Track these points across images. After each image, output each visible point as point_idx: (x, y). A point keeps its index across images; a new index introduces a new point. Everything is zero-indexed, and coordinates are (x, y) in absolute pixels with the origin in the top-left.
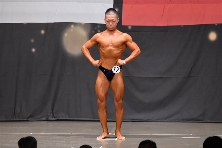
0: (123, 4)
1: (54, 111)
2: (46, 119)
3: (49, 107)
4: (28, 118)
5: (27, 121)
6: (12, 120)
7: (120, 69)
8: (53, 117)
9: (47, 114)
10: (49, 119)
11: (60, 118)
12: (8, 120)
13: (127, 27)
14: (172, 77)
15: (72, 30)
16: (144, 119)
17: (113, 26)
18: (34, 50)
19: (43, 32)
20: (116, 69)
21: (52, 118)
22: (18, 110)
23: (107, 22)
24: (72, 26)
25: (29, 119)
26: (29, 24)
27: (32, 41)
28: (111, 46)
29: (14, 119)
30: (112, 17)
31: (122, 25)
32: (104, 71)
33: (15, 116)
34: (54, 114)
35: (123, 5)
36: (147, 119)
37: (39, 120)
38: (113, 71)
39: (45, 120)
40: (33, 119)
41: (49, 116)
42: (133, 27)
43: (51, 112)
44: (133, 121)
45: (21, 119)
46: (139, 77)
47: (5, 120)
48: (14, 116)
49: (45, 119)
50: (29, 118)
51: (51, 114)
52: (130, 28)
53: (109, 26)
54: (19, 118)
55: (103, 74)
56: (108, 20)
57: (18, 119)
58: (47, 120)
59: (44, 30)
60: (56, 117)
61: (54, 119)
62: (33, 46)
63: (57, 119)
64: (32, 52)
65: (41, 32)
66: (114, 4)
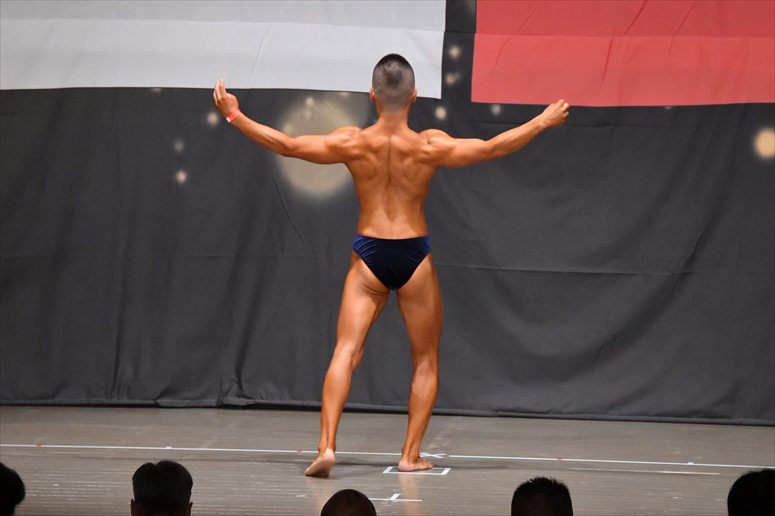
0: (473, 30)
1: (243, 379)
2: (217, 402)
3: (227, 363)
4: (158, 398)
5: (157, 406)
6: (106, 401)
8: (239, 396)
9: (221, 386)
10: (225, 402)
11: (262, 399)
12: (93, 401)
13: (486, 107)
14: (633, 275)
15: (308, 114)
16: (539, 409)
18: (182, 177)
19: (213, 118)
21: (238, 399)
22: (127, 369)
24: (310, 101)
25: (161, 401)
26: (169, 93)
27: (179, 146)
29: (114, 401)
31: (473, 100)
33: (115, 392)
34: (244, 384)
35: (476, 35)
36: (545, 409)
37: (195, 403)
39: (214, 404)
40: (175, 402)
41: (227, 392)
42: (506, 107)
43: (235, 377)
44: (501, 413)
45: (134, 398)
46: (523, 271)
47: (84, 400)
48: (113, 389)
49: (213, 402)
50: (162, 396)
51: (235, 387)
52: (496, 110)
54: (130, 397)
57: (126, 400)
58: (220, 403)
60: (250, 395)
61: (243, 402)
62: (181, 162)
63: (251, 402)
64: (177, 183)
65: (206, 118)
66: (446, 32)
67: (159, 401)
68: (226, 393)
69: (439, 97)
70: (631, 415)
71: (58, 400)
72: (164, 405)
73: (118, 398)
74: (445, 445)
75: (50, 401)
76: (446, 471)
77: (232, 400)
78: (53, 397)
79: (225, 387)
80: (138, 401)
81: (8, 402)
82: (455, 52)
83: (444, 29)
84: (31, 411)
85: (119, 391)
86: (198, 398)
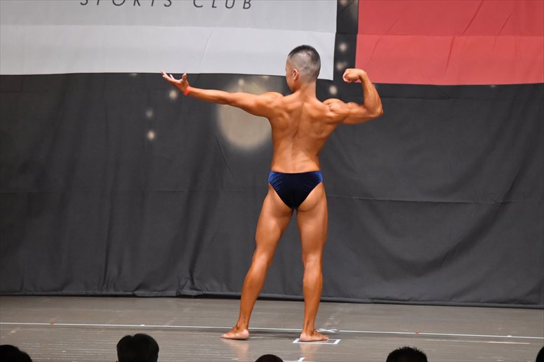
0: (357, 33)
1: (196, 275)
2: (178, 291)
3: (183, 267)
4: (135, 290)
5: (134, 296)
6: (99, 293)
8: (192, 289)
9: (179, 282)
10: (182, 293)
11: (208, 291)
12: (90, 292)
14: (469, 204)
16: (402, 298)
18: (151, 135)
19: (173, 94)
21: (191, 291)
22: (113, 270)
24: (241, 82)
26: (143, 76)
27: (149, 114)
29: (104, 292)
33: (105, 286)
34: (195, 281)
35: (358, 35)
36: (407, 298)
37: (161, 294)
39: (174, 295)
40: (147, 293)
41: (184, 286)
42: (379, 86)
43: (188, 275)
44: (376, 301)
45: (118, 291)
46: (390, 201)
47: (84, 292)
48: (103, 284)
49: (174, 293)
50: (137, 289)
51: (189, 283)
54: (116, 290)
57: (112, 292)
58: (178, 294)
60: (199, 288)
61: (195, 293)
62: (151, 125)
63: (200, 293)
64: (148, 140)
65: (168, 94)
66: (337, 33)
67: (136, 293)
68: (182, 288)
69: (332, 79)
70: (467, 302)
71: (64, 292)
72: (139, 295)
73: (107, 290)
74: (336, 323)
75: (60, 293)
76: (337, 341)
77: (187, 291)
78: (62, 289)
79: (182, 283)
80: (121, 293)
81: (30, 293)
82: (343, 47)
83: (335, 31)
84: (47, 300)
85: (107, 286)
86: (162, 291)
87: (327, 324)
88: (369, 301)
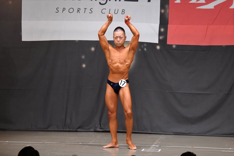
0: (168, 24)
1: (102, 123)
3: (97, 119)
5: (77, 131)
6: (62, 130)
7: (126, 82)
9: (95, 126)
10: (96, 130)
11: (107, 129)
12: (59, 130)
13: (171, 46)
14: (214, 94)
16: (186, 133)
17: (120, 42)
18: (84, 66)
19: (93, 49)
20: (123, 83)
21: (100, 129)
22: (68, 121)
23: (115, 39)
26: (80, 42)
27: (83, 57)
28: (118, 63)
29: (65, 130)
30: (120, 34)
31: (168, 44)
32: (112, 84)
33: (65, 127)
34: (102, 125)
35: (168, 25)
36: (188, 133)
38: (119, 84)
39: (93, 131)
40: (82, 130)
41: (97, 127)
42: (177, 46)
43: (99, 123)
44: (175, 134)
46: (181, 93)
47: (56, 130)
50: (78, 128)
51: (99, 126)
52: (174, 46)
53: (117, 42)
54: (70, 129)
55: (111, 87)
56: (116, 37)
57: (68, 130)
59: (94, 47)
60: (103, 128)
61: (102, 130)
62: (83, 62)
63: (104, 130)
64: (83, 68)
65: (91, 49)
66: (160, 24)
67: (77, 130)
68: (96, 128)
70: (213, 134)
72: (79, 131)
73: (66, 129)
74: (159, 143)
76: (160, 150)
77: (98, 129)
78: (47, 129)
79: (96, 126)
80: (72, 130)
81: (35, 130)
82: (162, 30)
83: (159, 23)
84: (41, 133)
85: (66, 127)
86: (89, 129)
87: (156, 143)
88: (173, 134)
